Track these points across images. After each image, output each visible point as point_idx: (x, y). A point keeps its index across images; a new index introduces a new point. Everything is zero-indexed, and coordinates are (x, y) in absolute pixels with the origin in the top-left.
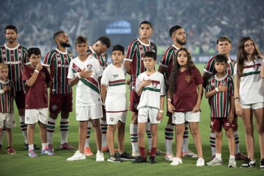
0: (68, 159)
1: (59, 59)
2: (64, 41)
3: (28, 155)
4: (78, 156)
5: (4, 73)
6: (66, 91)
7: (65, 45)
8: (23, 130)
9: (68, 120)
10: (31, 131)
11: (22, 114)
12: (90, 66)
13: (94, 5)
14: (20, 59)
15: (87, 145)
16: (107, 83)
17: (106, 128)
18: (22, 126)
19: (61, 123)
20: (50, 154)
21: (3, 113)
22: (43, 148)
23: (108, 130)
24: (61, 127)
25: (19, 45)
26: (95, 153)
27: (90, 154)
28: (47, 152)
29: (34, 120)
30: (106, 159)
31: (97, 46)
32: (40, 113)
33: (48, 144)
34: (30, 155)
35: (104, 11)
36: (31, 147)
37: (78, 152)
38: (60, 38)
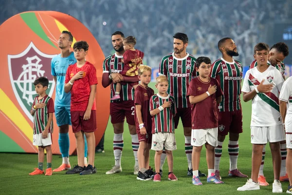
0: (239, 189)
1: (225, 71)
2: (231, 49)
3: (191, 183)
4: (250, 185)
5: (164, 87)
6: (235, 108)
7: (232, 54)
8: (187, 152)
9: (238, 143)
10: (197, 155)
11: (188, 134)
12: (270, 78)
13: (269, 6)
14: (188, 72)
15: (261, 173)
16: (286, 99)
17: (285, 153)
18: (186, 148)
19: (230, 146)
20: (216, 182)
21: (163, 133)
22: (210, 175)
23: (287, 156)
24: (229, 150)
25: (188, 55)
26: (271, 183)
27: (265, 184)
28: (213, 180)
29: (201, 141)
30: (284, 191)
31: (272, 54)
32: (208, 134)
33: (215, 170)
34: (194, 182)
35: (281, 12)
36: (195, 173)
37: (251, 180)
38: (227, 46)
